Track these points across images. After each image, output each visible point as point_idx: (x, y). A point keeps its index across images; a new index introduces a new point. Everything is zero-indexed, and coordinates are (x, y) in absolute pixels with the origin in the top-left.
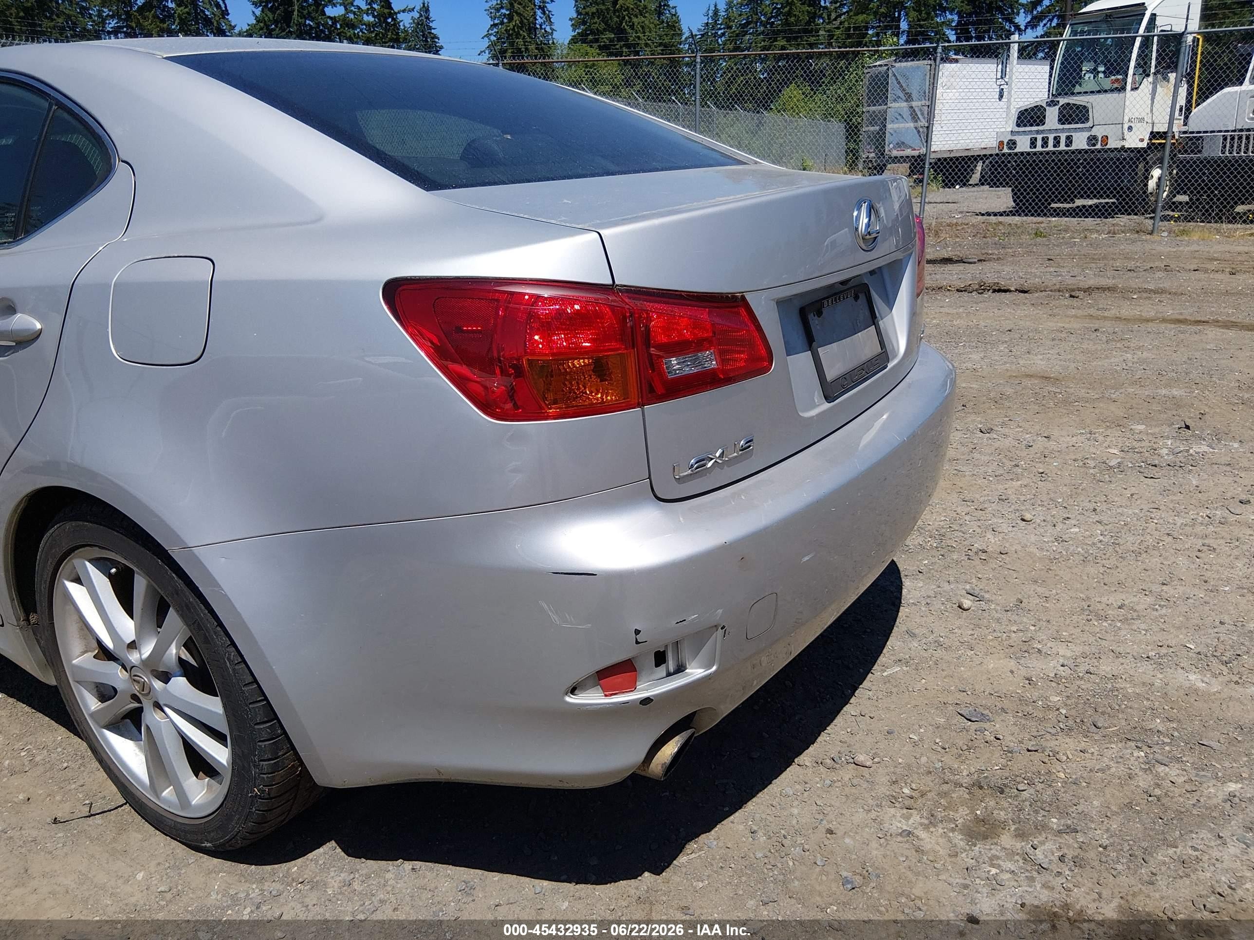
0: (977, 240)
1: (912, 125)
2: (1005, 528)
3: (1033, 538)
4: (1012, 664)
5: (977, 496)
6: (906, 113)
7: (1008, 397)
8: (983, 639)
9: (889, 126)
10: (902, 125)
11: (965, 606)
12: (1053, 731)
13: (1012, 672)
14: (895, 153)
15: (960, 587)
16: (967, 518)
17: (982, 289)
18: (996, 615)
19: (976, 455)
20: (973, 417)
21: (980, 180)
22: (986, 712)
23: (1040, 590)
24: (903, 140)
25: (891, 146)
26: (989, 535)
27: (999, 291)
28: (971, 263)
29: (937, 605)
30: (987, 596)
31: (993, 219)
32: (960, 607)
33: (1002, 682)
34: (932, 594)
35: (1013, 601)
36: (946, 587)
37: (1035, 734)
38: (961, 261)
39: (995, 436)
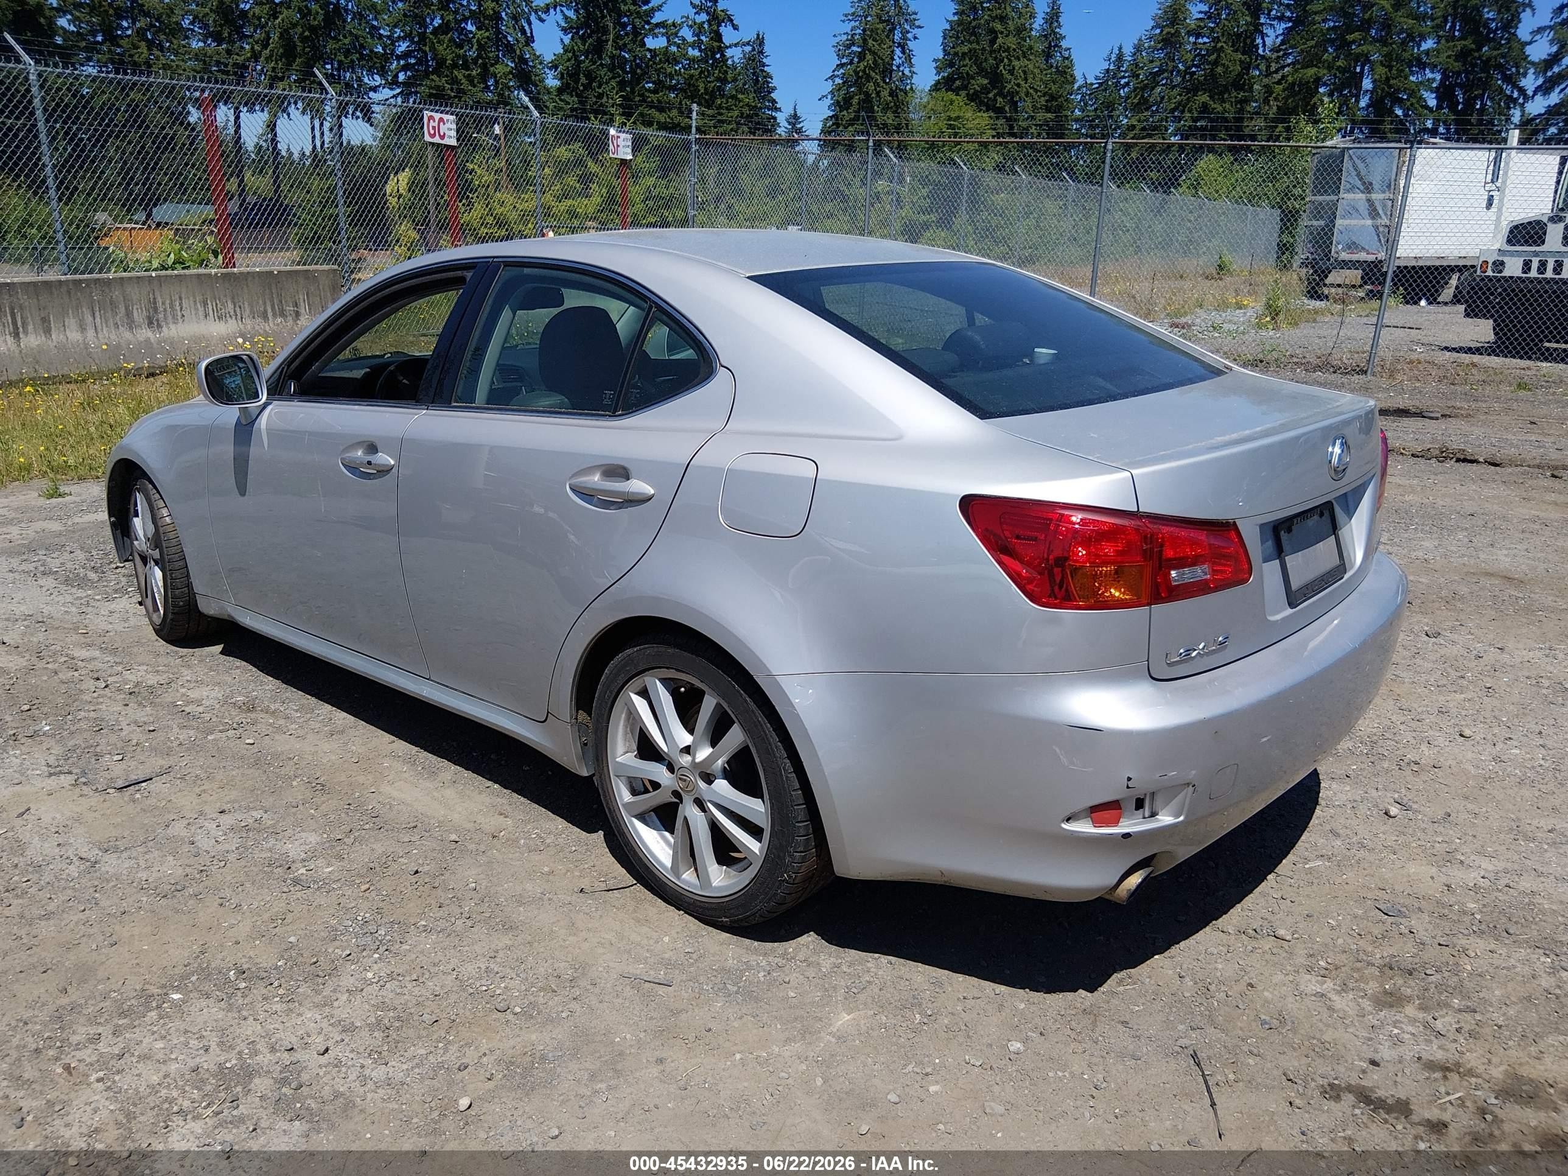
0: (1443, 388)
1: (1369, 222)
2: (1441, 741)
3: (1470, 755)
4: (1434, 871)
5: (1415, 706)
6: (1363, 207)
7: (1462, 597)
8: (1406, 845)
9: (1339, 222)
10: (1354, 222)
11: (1392, 814)
12: (1466, 932)
13: (1432, 878)
14: (1344, 256)
15: (1389, 795)
16: (1402, 727)
17: (1444, 455)
18: (1423, 826)
19: (1418, 661)
20: (1419, 617)
21: (1455, 296)
22: (1404, 909)
23: (1470, 806)
24: (1354, 239)
25: (1340, 247)
26: (1424, 747)
27: (1465, 460)
28: (1432, 418)
29: (1363, 809)
30: (1415, 806)
31: (1467, 358)
32: (1386, 813)
33: (1422, 885)
34: (1358, 798)
35: (1440, 814)
36: (1374, 793)
37: (1448, 932)
38: (1420, 415)
39: (1442, 642)
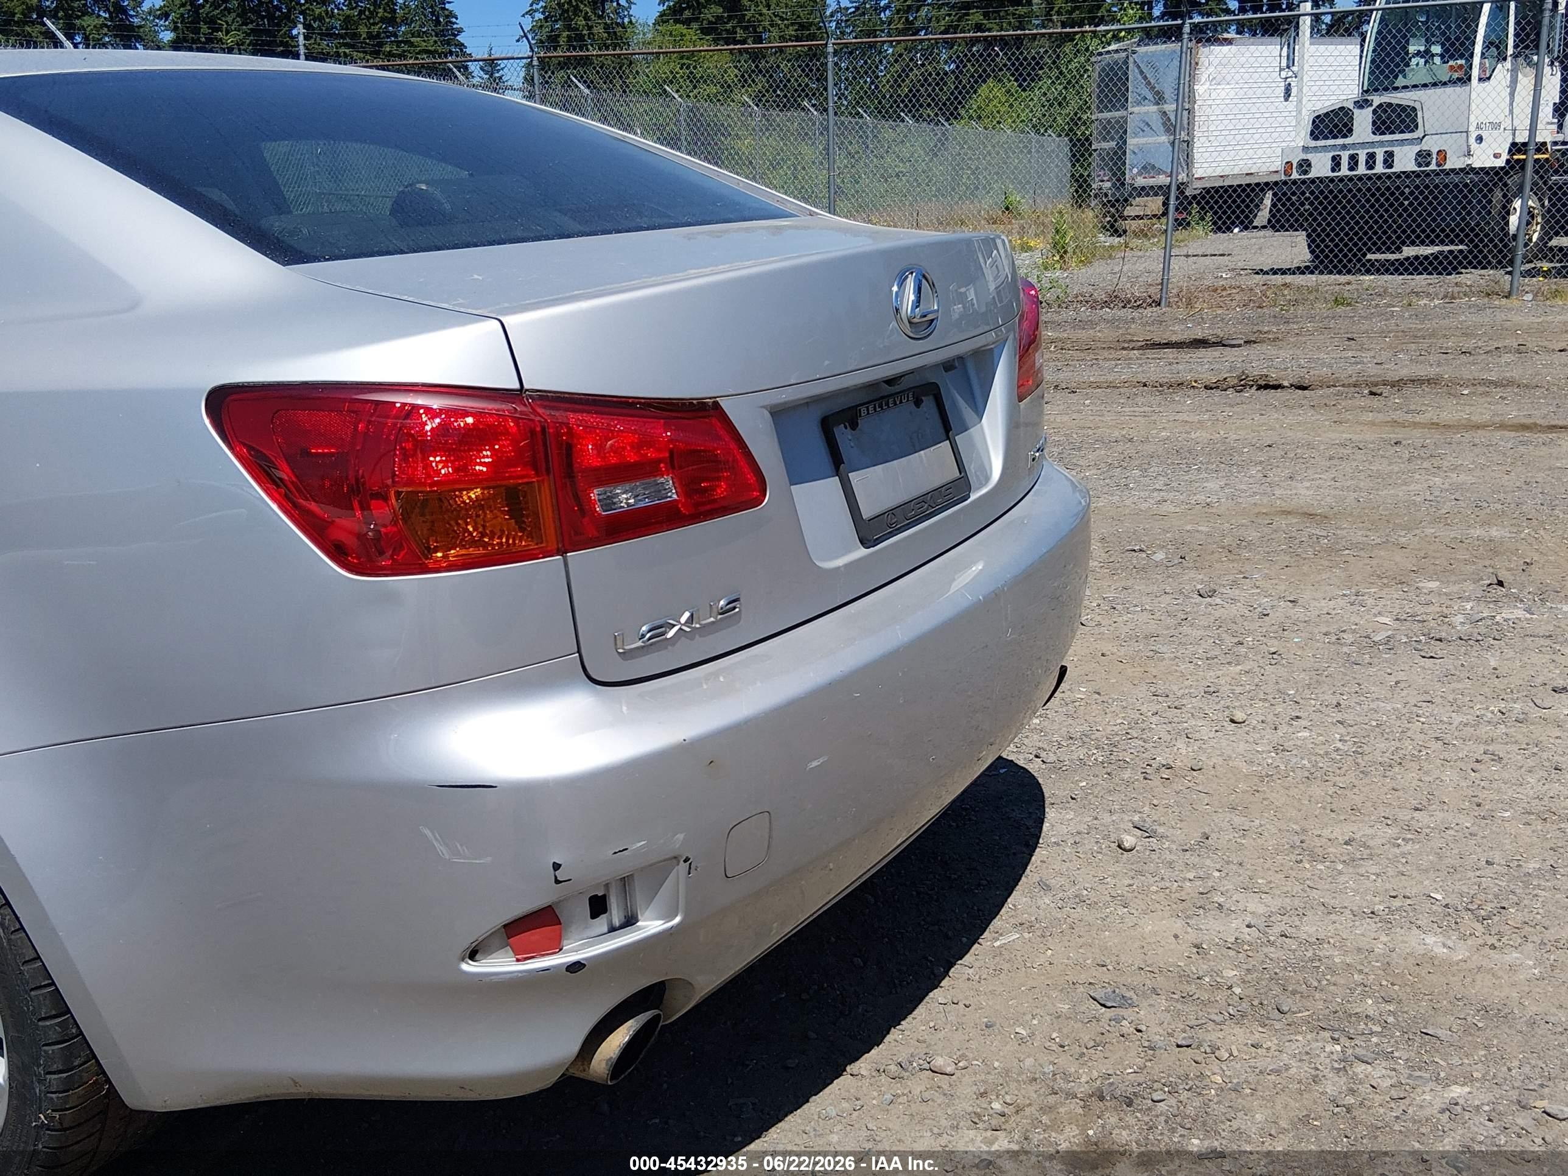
0: (1249, 312)
1: (1164, 139)
2: (1205, 733)
3: (1242, 747)
4: (1178, 925)
5: (1175, 688)
6: (1157, 122)
7: (1250, 543)
8: (1144, 891)
9: (1132, 142)
10: (1151, 140)
11: (1127, 845)
12: (1219, 1018)
13: (1176, 937)
14: (1140, 181)
15: (1127, 818)
16: (1154, 719)
17: (1243, 384)
18: (1169, 857)
19: (1185, 629)
20: (1192, 574)
21: (1269, 221)
22: (1129, 994)
23: (1237, 820)
24: (1152, 161)
25: (1135, 171)
26: (1181, 744)
27: (1267, 387)
28: (1233, 346)
29: (1089, 844)
30: (1161, 830)
31: (1279, 279)
32: (1119, 846)
33: (1160, 951)
34: (1083, 828)
35: (1197, 836)
36: (1107, 818)
37: (1194, 1023)
38: (1220, 344)
39: (1218, 601)
